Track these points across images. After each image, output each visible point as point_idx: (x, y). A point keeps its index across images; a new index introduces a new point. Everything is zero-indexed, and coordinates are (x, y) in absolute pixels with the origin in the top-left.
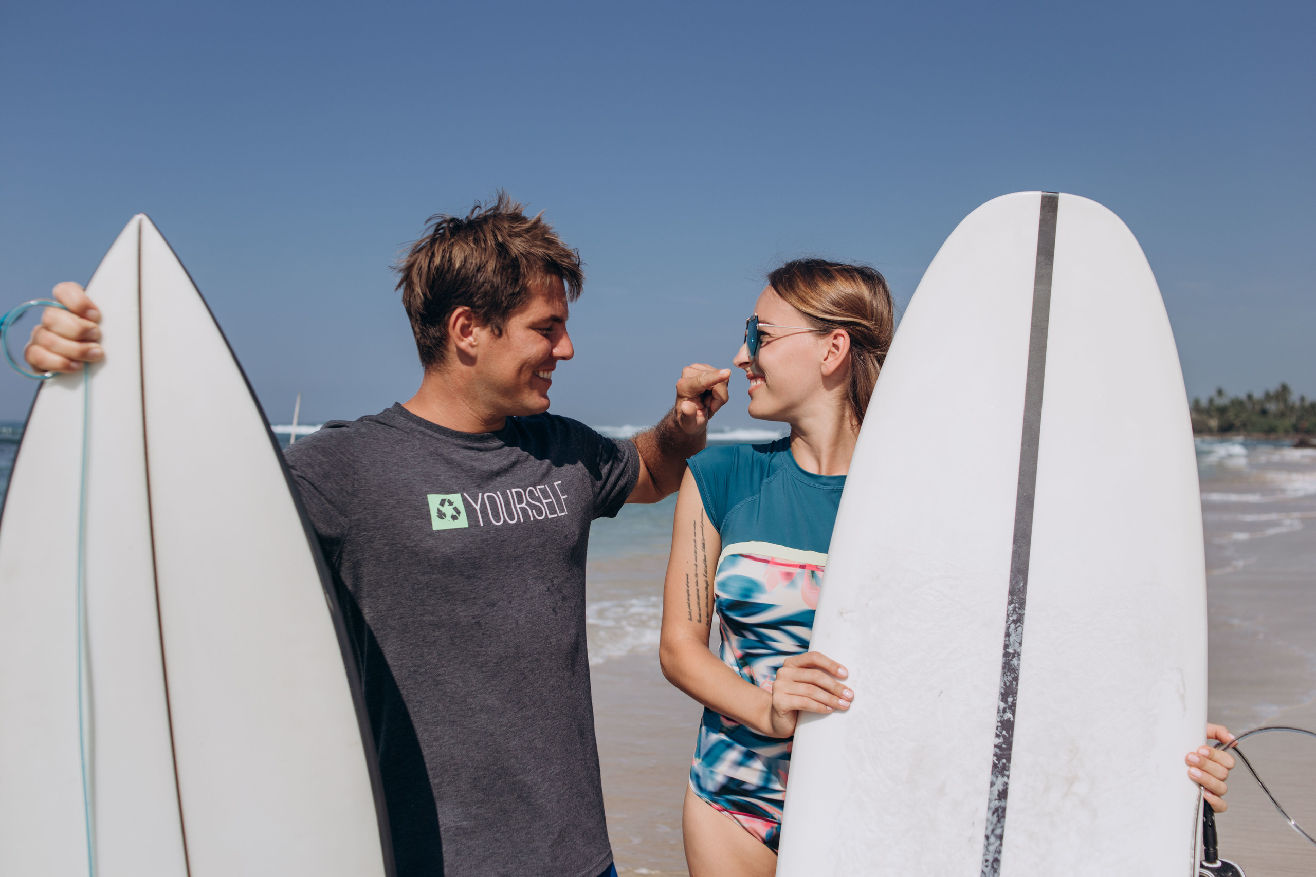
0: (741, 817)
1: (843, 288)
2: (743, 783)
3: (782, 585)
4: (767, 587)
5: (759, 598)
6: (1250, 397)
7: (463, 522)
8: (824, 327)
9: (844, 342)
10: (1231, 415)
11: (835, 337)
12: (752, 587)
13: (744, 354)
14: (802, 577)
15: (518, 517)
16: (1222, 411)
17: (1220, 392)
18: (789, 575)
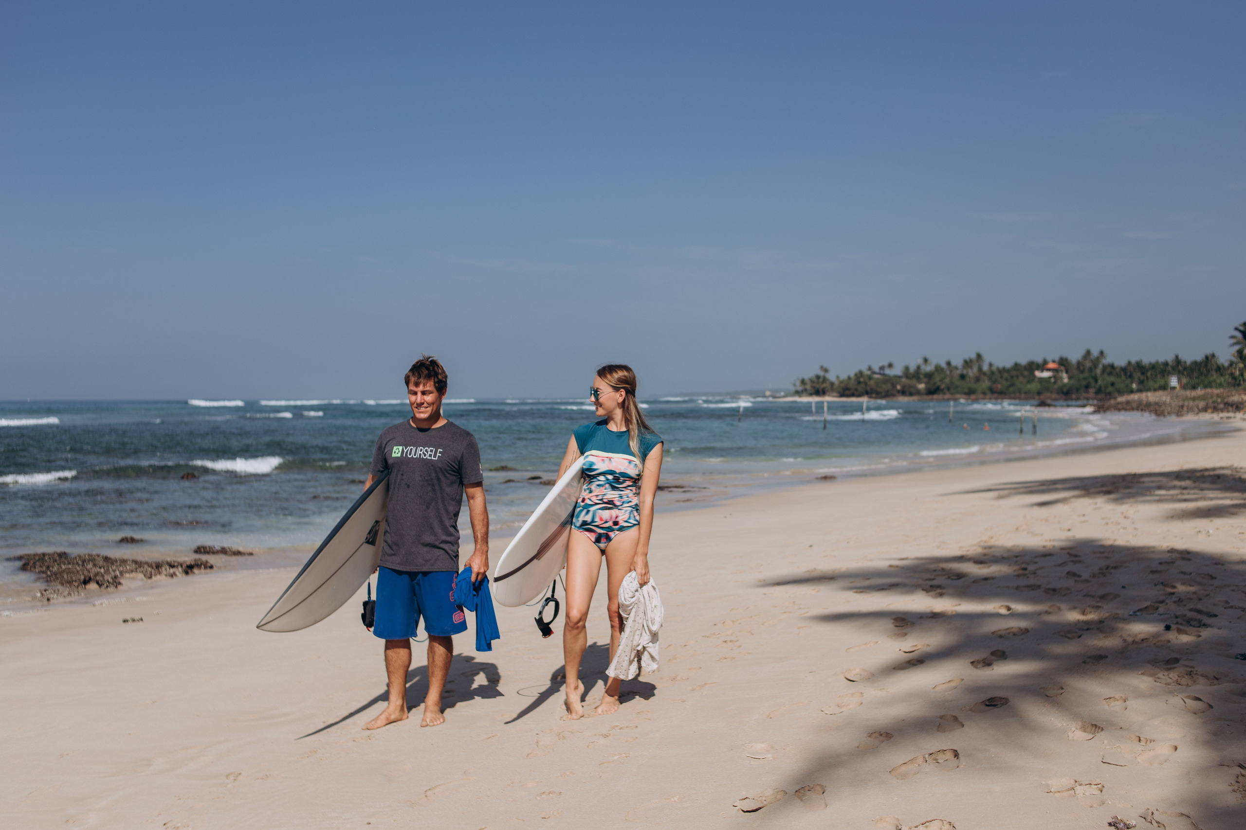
0: (586, 533)
1: (621, 374)
2: (587, 521)
3: (601, 463)
4: (596, 463)
5: (594, 467)
6: (949, 363)
7: (399, 455)
8: (616, 389)
9: (623, 393)
10: (937, 379)
11: (621, 392)
12: (592, 464)
13: (593, 399)
14: (607, 460)
15: (417, 456)
16: (929, 376)
17: (926, 360)
18: (603, 460)
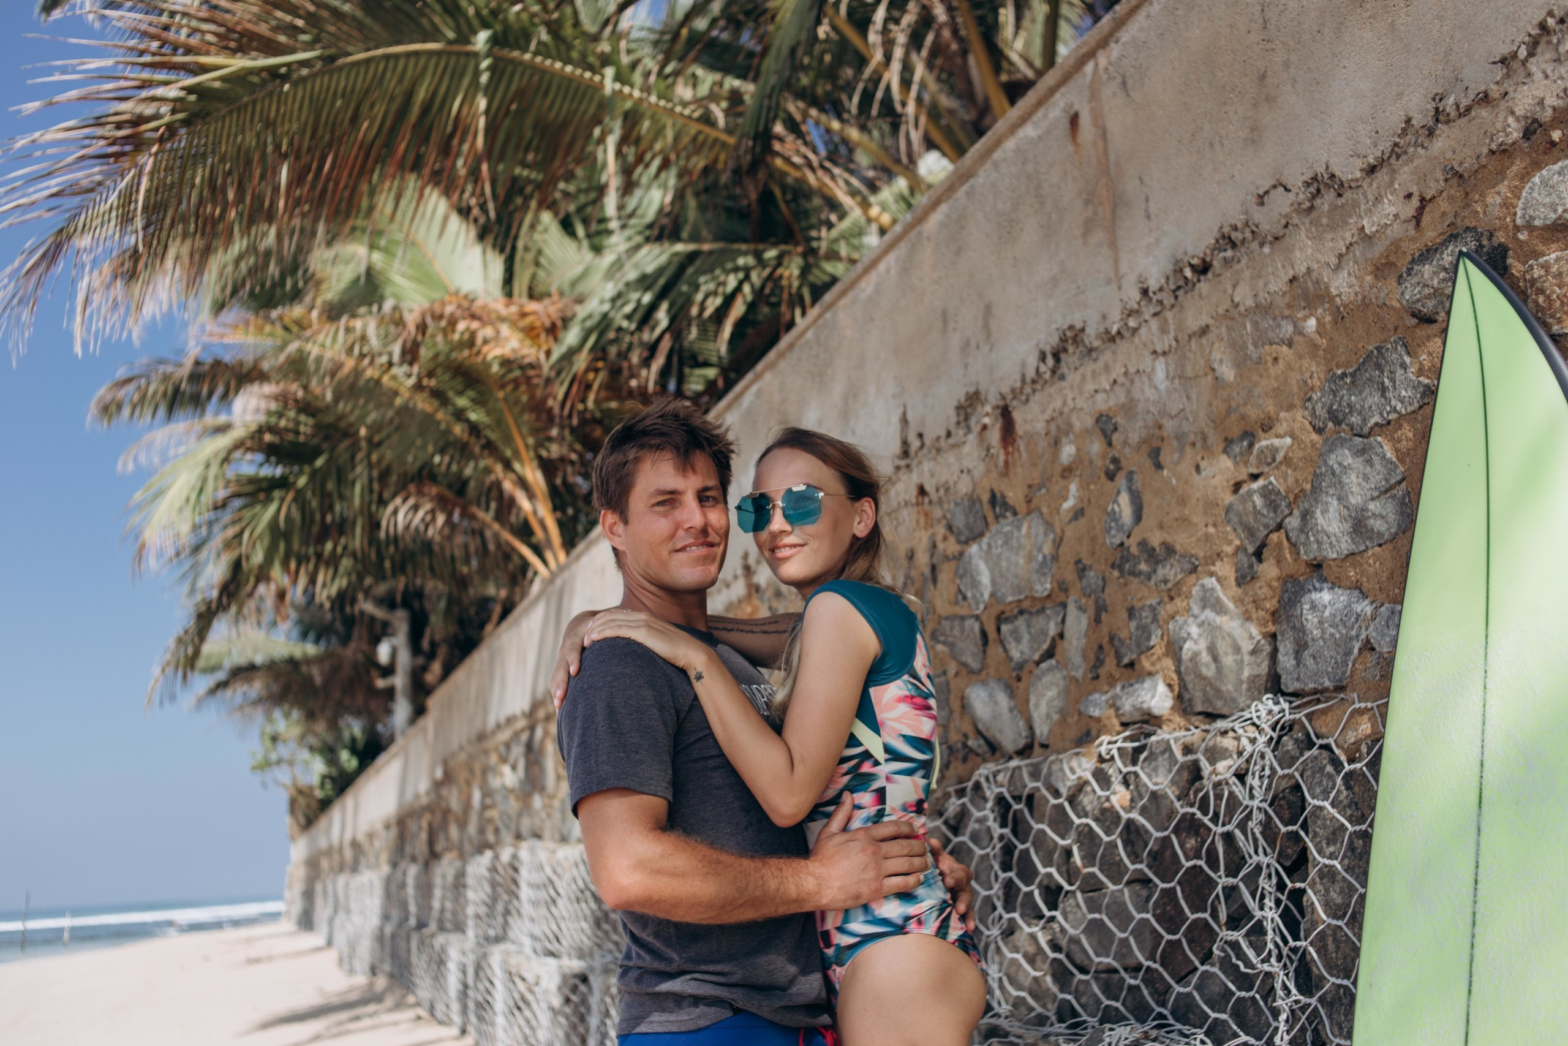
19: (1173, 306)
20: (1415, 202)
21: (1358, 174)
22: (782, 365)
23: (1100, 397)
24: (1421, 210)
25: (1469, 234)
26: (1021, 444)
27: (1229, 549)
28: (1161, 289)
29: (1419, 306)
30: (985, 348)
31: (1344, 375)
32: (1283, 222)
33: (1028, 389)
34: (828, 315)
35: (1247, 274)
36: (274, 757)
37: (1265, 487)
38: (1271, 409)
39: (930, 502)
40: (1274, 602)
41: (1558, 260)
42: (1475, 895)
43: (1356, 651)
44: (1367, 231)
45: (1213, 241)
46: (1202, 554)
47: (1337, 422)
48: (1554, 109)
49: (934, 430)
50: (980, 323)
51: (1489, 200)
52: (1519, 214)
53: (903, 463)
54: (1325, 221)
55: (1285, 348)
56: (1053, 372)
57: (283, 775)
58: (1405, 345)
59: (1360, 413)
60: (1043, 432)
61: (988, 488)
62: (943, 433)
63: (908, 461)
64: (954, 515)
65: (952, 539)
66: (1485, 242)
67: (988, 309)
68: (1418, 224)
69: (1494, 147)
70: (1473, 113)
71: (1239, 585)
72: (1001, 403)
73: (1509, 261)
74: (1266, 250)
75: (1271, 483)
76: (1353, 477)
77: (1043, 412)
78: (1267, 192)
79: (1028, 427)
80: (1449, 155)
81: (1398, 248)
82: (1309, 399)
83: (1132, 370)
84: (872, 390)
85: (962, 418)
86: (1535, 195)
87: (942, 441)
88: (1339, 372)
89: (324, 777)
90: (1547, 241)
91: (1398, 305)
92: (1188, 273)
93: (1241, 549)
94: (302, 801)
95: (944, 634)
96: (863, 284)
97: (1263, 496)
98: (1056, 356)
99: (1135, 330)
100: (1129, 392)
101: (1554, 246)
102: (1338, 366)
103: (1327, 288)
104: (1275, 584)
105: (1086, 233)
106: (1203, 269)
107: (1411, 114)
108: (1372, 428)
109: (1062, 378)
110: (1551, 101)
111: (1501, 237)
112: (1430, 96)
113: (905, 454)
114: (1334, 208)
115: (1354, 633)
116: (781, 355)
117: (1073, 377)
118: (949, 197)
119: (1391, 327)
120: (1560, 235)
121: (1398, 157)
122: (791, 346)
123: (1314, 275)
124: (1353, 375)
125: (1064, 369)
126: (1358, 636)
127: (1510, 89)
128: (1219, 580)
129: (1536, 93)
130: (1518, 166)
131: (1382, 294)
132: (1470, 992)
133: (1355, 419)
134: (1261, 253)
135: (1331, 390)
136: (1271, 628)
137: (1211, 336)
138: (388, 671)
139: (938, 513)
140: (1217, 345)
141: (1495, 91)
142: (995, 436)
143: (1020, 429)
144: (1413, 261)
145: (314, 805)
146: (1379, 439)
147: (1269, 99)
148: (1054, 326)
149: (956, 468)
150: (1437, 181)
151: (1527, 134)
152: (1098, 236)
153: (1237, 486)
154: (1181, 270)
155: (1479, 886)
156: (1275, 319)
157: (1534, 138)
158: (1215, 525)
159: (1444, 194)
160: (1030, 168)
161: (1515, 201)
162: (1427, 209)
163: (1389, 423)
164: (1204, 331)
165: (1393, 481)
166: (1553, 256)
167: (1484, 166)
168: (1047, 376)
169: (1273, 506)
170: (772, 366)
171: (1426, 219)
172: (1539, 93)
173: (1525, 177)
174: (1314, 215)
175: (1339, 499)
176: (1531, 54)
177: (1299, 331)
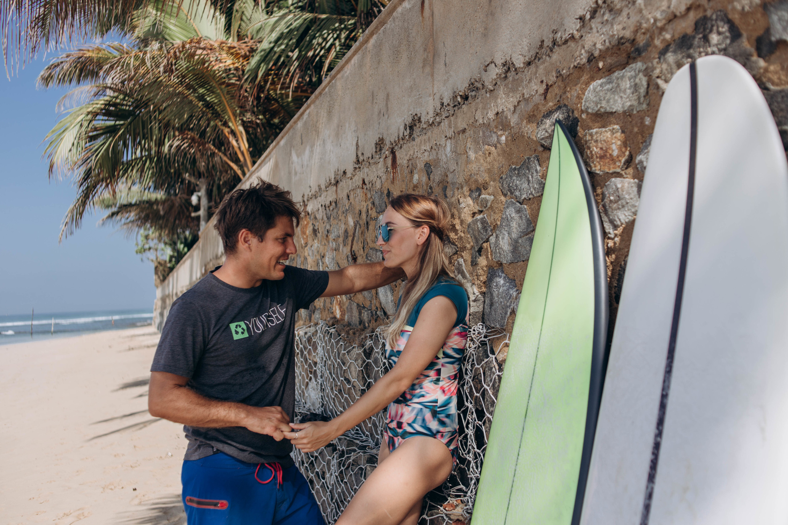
19: (453, 115)
20: (544, 86)
21: (522, 65)
22: (317, 102)
23: (426, 154)
24: (547, 90)
25: (565, 108)
26: (398, 169)
27: (468, 246)
28: (448, 105)
29: (543, 142)
30: (386, 116)
31: (515, 169)
32: (494, 82)
33: (401, 142)
34: (333, 81)
35: (481, 106)
36: (147, 246)
37: (482, 219)
38: (487, 179)
39: (367, 189)
40: (485, 277)
41: (596, 133)
42: (517, 461)
43: (509, 313)
44: (525, 97)
45: (468, 85)
46: (459, 246)
47: (512, 193)
48: (600, 50)
49: (368, 154)
50: (385, 103)
51: (573, 93)
52: (583, 104)
53: (357, 166)
54: (510, 86)
55: (493, 149)
56: (410, 136)
57: (151, 255)
58: (538, 160)
59: (520, 191)
60: (406, 166)
61: (387, 188)
62: (370, 156)
63: (360, 165)
64: (375, 198)
65: (374, 209)
66: (571, 114)
67: (388, 95)
68: (545, 98)
69: (576, 64)
70: (569, 43)
71: (472, 265)
72: (391, 146)
73: (578, 128)
74: (488, 95)
75: (485, 218)
76: (514, 223)
77: (406, 155)
78: (488, 65)
79: (401, 161)
80: (558, 64)
81: (538, 108)
82: (502, 178)
83: (438, 144)
84: (347, 125)
85: (378, 149)
86: (590, 95)
87: (370, 159)
88: (513, 167)
89: (171, 257)
90: (594, 121)
91: (535, 139)
92: (459, 99)
93: (472, 247)
94: (161, 268)
95: (370, 257)
96: (346, 69)
97: (482, 223)
98: (411, 128)
99: (439, 123)
100: (437, 154)
101: (597, 124)
102: (513, 164)
103: (510, 122)
104: (485, 269)
105: (424, 67)
106: (465, 98)
107: (544, 38)
108: (523, 200)
109: (414, 140)
110: (599, 46)
111: (576, 114)
112: (551, 30)
113: (358, 162)
114: (514, 80)
115: (508, 304)
116: (317, 98)
117: (418, 140)
118: (377, 32)
119: (533, 149)
120: (599, 119)
121: (539, 59)
122: (320, 94)
123: (505, 113)
124: (519, 169)
125: (415, 135)
126: (510, 306)
127: (584, 34)
128: (464, 260)
129: (594, 39)
130: (585, 78)
131: (529, 132)
132: (508, 508)
133: (517, 193)
134: (486, 96)
135: (510, 176)
136: (484, 289)
137: (467, 134)
138: (197, 208)
139: (369, 196)
140: (469, 139)
141: (577, 35)
142: (389, 161)
143: (398, 162)
144: (544, 116)
145: (166, 269)
146: (525, 206)
147: (492, 14)
148: (410, 113)
149: (375, 174)
150: (553, 76)
151: (589, 61)
152: (428, 69)
153: (474, 214)
154: (456, 97)
155: (519, 457)
156: (490, 132)
157: (591, 63)
158: (464, 232)
159: (556, 84)
160: (406, 24)
161: (582, 96)
162: (550, 90)
163: (530, 199)
164: (464, 131)
165: (529, 230)
166: (595, 130)
167: (572, 74)
168: (407, 137)
169: (485, 228)
170: (313, 102)
171: (549, 96)
172: (594, 40)
173: (588, 84)
174: (506, 82)
175: (508, 234)
176: (592, 17)
177: (499, 141)
